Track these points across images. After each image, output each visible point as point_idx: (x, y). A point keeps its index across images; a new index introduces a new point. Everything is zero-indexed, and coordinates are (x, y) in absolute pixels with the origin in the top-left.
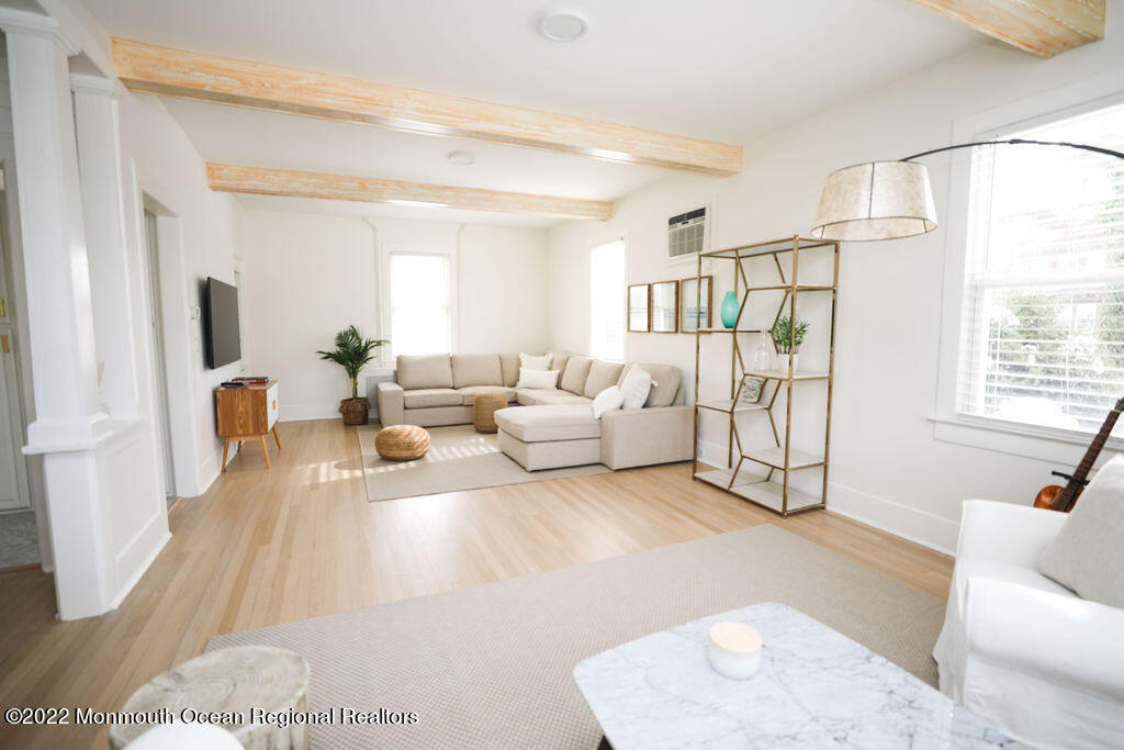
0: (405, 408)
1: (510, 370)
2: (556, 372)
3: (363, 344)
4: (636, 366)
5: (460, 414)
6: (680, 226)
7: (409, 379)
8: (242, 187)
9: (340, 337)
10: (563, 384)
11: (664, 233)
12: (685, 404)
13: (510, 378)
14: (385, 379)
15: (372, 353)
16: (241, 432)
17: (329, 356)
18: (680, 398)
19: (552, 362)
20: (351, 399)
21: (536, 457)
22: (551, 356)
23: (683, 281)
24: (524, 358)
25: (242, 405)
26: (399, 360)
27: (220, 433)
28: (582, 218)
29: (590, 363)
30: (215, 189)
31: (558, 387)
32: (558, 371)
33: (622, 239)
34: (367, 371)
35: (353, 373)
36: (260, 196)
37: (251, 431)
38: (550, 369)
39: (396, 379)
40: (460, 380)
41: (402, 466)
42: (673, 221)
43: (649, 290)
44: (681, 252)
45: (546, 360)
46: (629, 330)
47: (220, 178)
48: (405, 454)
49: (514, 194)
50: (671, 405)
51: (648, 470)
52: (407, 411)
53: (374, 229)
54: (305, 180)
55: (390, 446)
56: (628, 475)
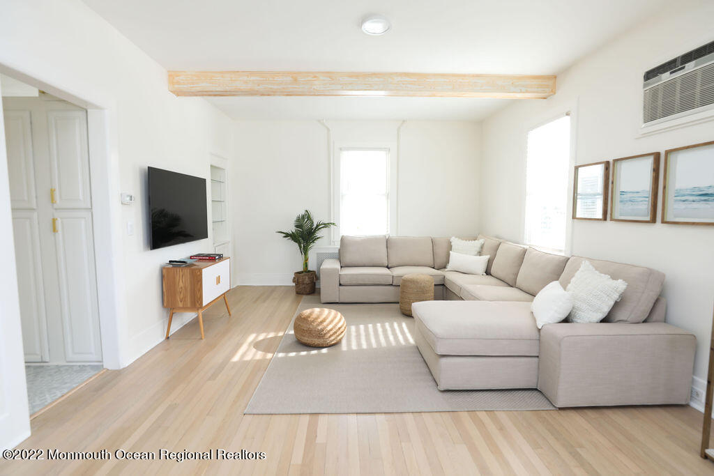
0: (340, 285)
1: (441, 252)
2: (485, 258)
3: (315, 226)
5: (388, 293)
6: (666, 77)
7: (348, 258)
9: (298, 220)
10: (493, 271)
11: (636, 93)
12: (665, 321)
13: (440, 261)
14: (331, 256)
15: (318, 234)
16: (181, 305)
17: (287, 235)
18: (659, 313)
19: (482, 247)
20: (302, 272)
22: (482, 241)
23: (668, 153)
24: (455, 242)
25: (183, 280)
26: (342, 240)
27: (165, 305)
28: (519, 96)
29: (525, 252)
31: (488, 272)
32: (487, 257)
33: (567, 114)
34: (316, 249)
35: (305, 251)
37: (189, 305)
38: (480, 253)
39: (339, 257)
40: (394, 261)
41: (314, 352)
43: (607, 169)
44: (668, 111)
45: (478, 243)
46: (574, 217)
47: (178, 83)
49: (443, 75)
50: (645, 321)
51: (609, 413)
52: (341, 287)
53: (328, 130)
54: (245, 78)
55: (310, 332)
56: (575, 416)
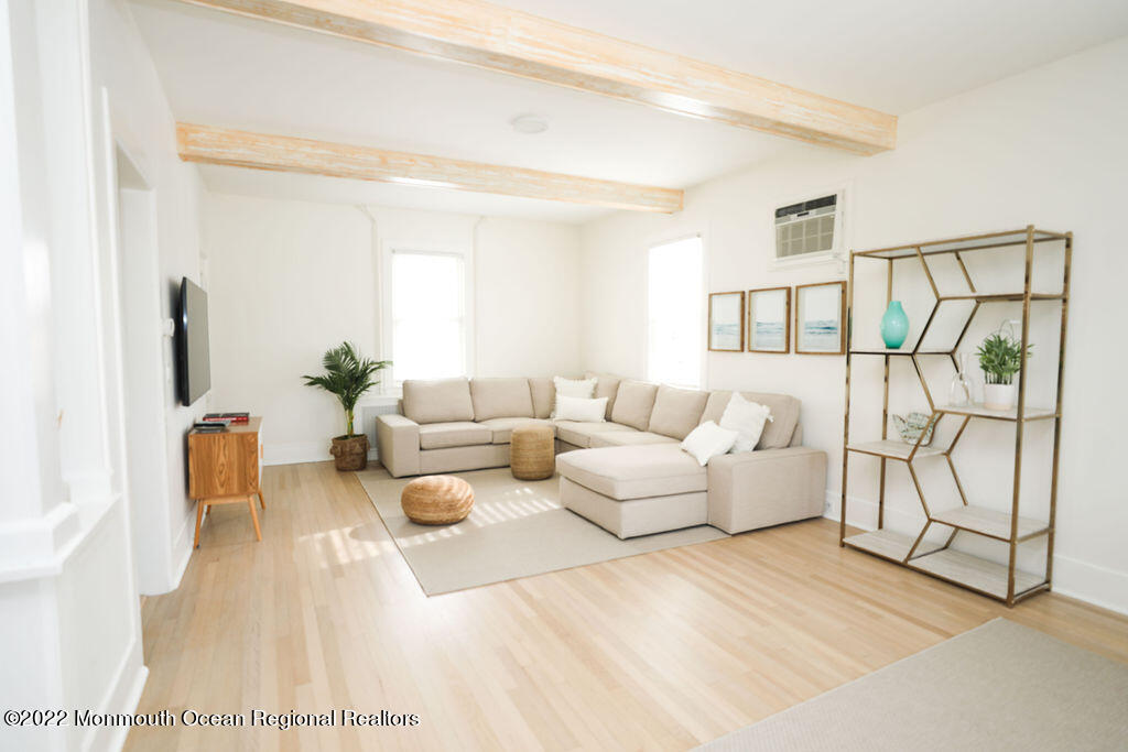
0: (421, 449)
1: (543, 397)
2: (602, 402)
3: (361, 366)
4: (736, 394)
5: (489, 456)
6: (794, 218)
7: (423, 409)
8: (223, 157)
9: (329, 357)
10: (614, 416)
11: (769, 227)
12: (801, 445)
13: (542, 408)
14: (387, 411)
15: (372, 377)
16: (221, 491)
17: (315, 381)
18: (798, 438)
19: (596, 388)
20: (346, 437)
21: (632, 519)
22: (594, 381)
23: (798, 288)
24: (560, 383)
25: (224, 453)
26: (406, 386)
27: (193, 493)
28: (646, 208)
29: (656, 390)
30: (185, 158)
31: (608, 418)
32: (606, 399)
33: (699, 236)
34: (366, 401)
35: (349, 404)
36: (247, 170)
37: (236, 490)
38: (594, 396)
39: (402, 410)
40: (482, 413)
41: (443, 533)
42: (781, 213)
43: (743, 299)
44: (797, 250)
45: (589, 384)
46: (709, 349)
47: (194, 142)
48: (446, 516)
49: (568, 177)
50: (788, 446)
51: (770, 532)
52: (423, 453)
53: (373, 221)
54: (308, 150)
55: (424, 506)
56: (748, 539)
